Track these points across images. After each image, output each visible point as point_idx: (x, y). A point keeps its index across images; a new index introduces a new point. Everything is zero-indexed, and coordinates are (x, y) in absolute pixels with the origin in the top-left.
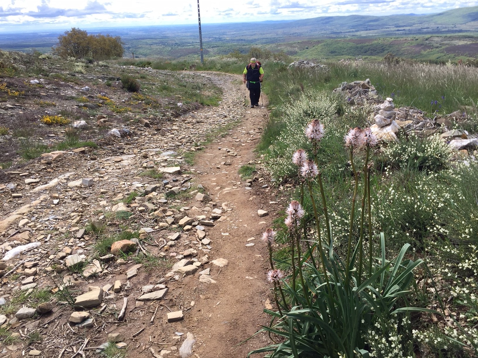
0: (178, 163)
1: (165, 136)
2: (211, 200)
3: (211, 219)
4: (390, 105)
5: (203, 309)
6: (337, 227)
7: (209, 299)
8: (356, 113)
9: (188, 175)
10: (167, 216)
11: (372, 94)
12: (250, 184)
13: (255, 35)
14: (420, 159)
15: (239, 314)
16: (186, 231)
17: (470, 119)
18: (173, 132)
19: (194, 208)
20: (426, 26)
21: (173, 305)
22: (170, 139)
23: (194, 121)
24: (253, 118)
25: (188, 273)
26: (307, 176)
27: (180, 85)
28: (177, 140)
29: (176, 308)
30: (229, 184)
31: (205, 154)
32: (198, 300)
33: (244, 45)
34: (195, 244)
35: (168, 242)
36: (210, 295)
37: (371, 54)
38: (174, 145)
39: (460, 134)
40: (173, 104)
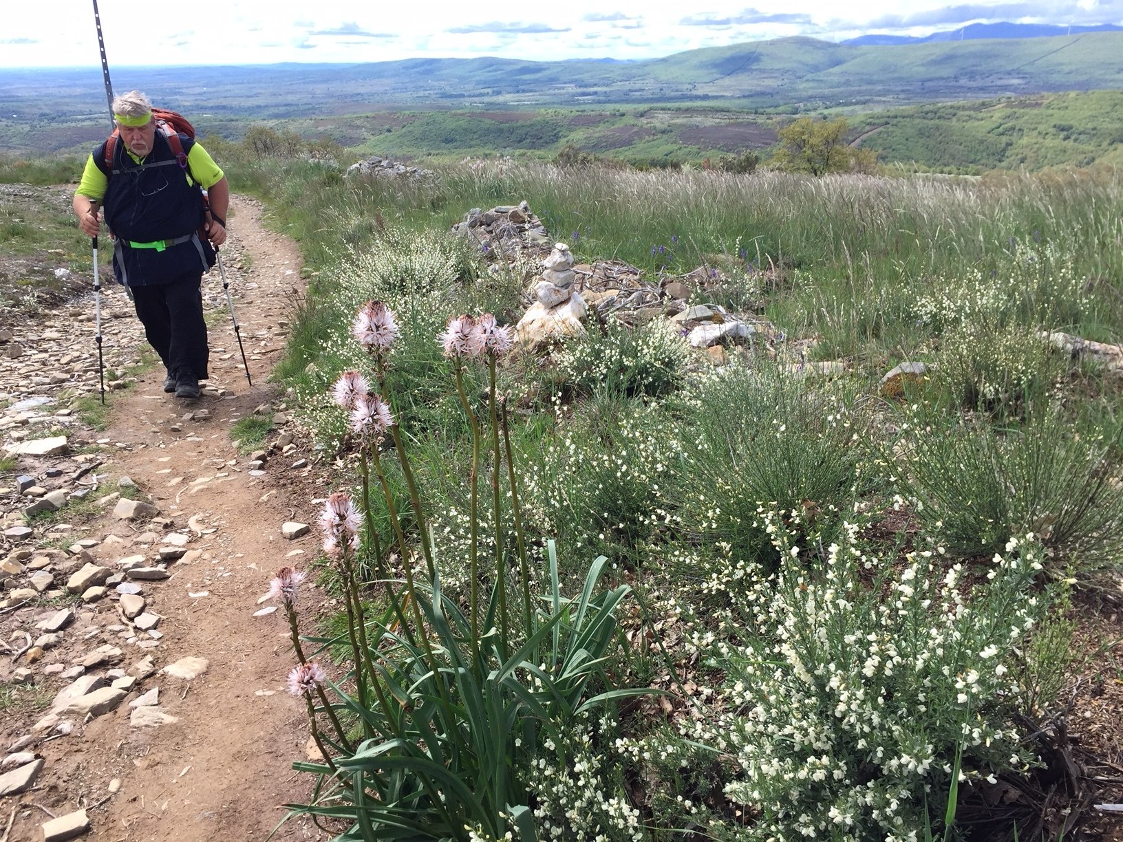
0: (59, 427)
1: (21, 359)
2: (159, 514)
3: (158, 562)
4: (563, 259)
5: (145, 794)
6: (462, 541)
7: (159, 767)
8: (501, 277)
9: (92, 456)
10: (32, 570)
11: (534, 234)
12: (261, 462)
13: (256, 95)
14: (629, 374)
15: (240, 788)
16: (88, 603)
17: (727, 282)
18: (45, 346)
19: (108, 540)
20: (638, 86)
21: (58, 801)
22: (37, 366)
23: (106, 313)
24: (266, 299)
25: (97, 711)
26: (366, 431)
27: (60, 223)
28: (57, 365)
29: (67, 805)
30: (207, 468)
31: (138, 398)
32: (128, 773)
33: (232, 120)
34: (115, 633)
35: (37, 638)
36: (160, 755)
37: (533, 146)
38: (47, 380)
39: (709, 313)
40: (41, 272)
